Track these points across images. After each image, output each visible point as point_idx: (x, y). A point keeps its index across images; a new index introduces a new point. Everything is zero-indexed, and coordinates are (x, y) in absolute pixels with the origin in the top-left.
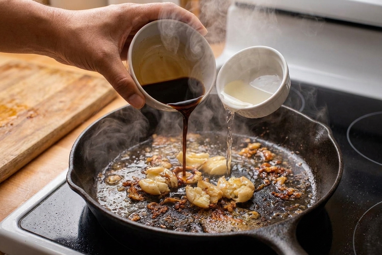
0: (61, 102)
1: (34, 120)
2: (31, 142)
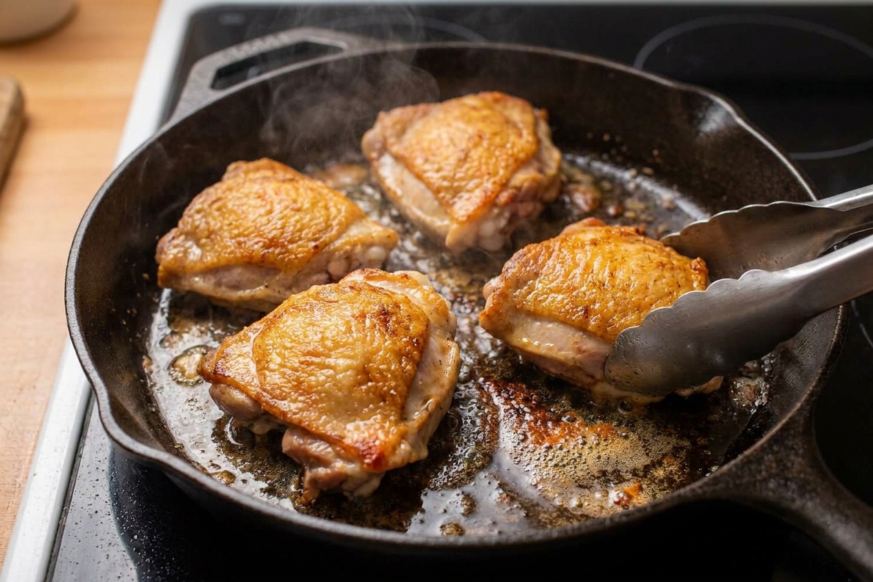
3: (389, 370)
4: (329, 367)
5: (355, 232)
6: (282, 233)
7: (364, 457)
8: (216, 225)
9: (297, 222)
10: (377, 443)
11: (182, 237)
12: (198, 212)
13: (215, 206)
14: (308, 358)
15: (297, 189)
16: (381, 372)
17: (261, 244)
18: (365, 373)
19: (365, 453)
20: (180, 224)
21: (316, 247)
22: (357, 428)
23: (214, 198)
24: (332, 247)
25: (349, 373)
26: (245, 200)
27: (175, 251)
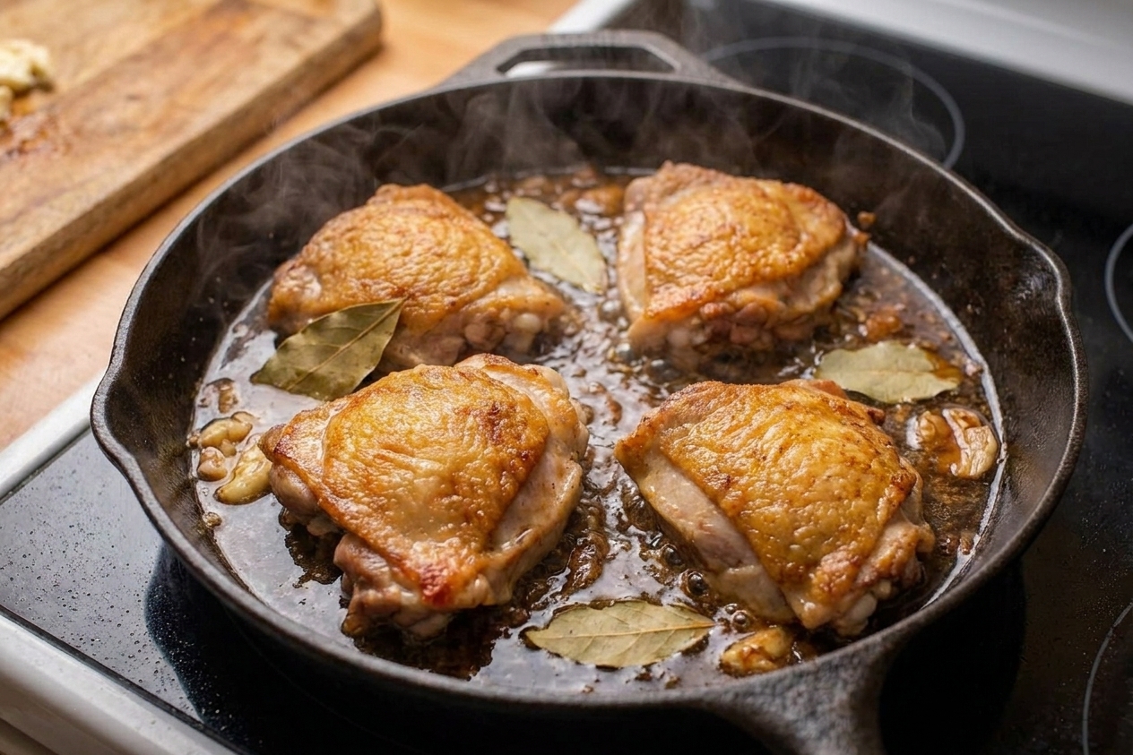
0: (133, 98)
1: (32, 162)
2: (10, 245)
3: (483, 484)
4: (407, 467)
5: (505, 293)
6: (416, 281)
7: (424, 586)
8: (343, 259)
9: (437, 269)
10: (445, 573)
11: (303, 268)
12: (327, 240)
13: (349, 235)
14: (384, 452)
15: (446, 229)
16: (472, 485)
17: (389, 290)
18: (451, 483)
19: (426, 582)
20: (304, 252)
21: (453, 304)
22: (426, 551)
23: (349, 225)
24: (473, 307)
25: (431, 479)
26: (382, 234)
27: (292, 283)
